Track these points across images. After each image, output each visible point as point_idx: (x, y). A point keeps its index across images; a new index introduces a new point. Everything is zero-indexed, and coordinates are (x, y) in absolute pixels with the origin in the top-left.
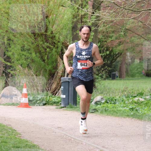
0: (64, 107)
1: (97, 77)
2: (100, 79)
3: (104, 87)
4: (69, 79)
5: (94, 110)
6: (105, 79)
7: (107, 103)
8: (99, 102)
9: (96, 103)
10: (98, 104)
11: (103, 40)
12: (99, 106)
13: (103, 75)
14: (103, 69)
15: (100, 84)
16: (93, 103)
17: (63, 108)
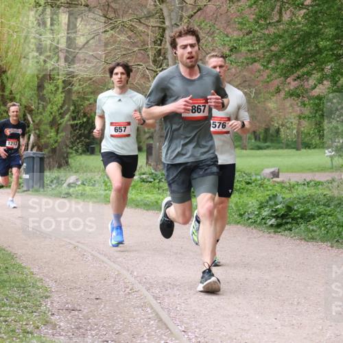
0: (26, 191)
1: (70, 151)
2: (74, 154)
3: (80, 164)
4: (34, 154)
5: (67, 194)
6: (81, 154)
7: (84, 185)
8: (73, 183)
9: (69, 185)
10: (72, 187)
11: (79, 103)
13: (78, 149)
14: (78, 141)
15: (75, 160)
16: (65, 185)
17: (26, 193)
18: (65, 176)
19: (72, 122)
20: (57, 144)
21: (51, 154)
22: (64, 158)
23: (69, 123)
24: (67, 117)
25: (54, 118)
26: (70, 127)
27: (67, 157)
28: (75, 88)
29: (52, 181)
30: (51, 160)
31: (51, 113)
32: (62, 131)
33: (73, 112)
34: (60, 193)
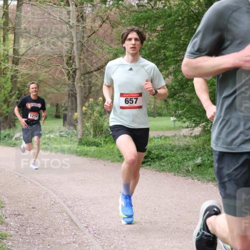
5: (15, 144)
8: (18, 138)
9: (16, 139)
11: (22, 89)
12: (18, 141)
16: (13, 139)
18: (14, 133)
19: (17, 101)
20: (8, 114)
21: (4, 120)
23: (15, 101)
24: (14, 97)
25: (6, 99)
26: (16, 103)
27: (14, 122)
28: (19, 80)
29: (5, 137)
30: (5, 124)
31: (4, 95)
32: (11, 106)
33: (18, 94)
34: (11, 144)
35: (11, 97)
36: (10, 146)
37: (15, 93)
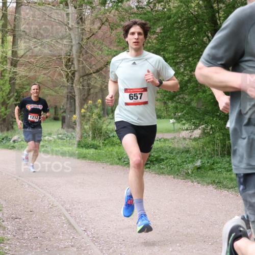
18: (11, 136)
20: (5, 116)
21: (2, 122)
22: (11, 125)
23: (14, 103)
24: (12, 99)
25: (4, 100)
27: (12, 124)
28: (17, 82)
29: (3, 139)
30: (3, 126)
31: (3, 97)
32: (9, 108)
33: (16, 96)
34: (8, 146)
35: (9, 99)
36: (8, 148)
37: (13, 95)
